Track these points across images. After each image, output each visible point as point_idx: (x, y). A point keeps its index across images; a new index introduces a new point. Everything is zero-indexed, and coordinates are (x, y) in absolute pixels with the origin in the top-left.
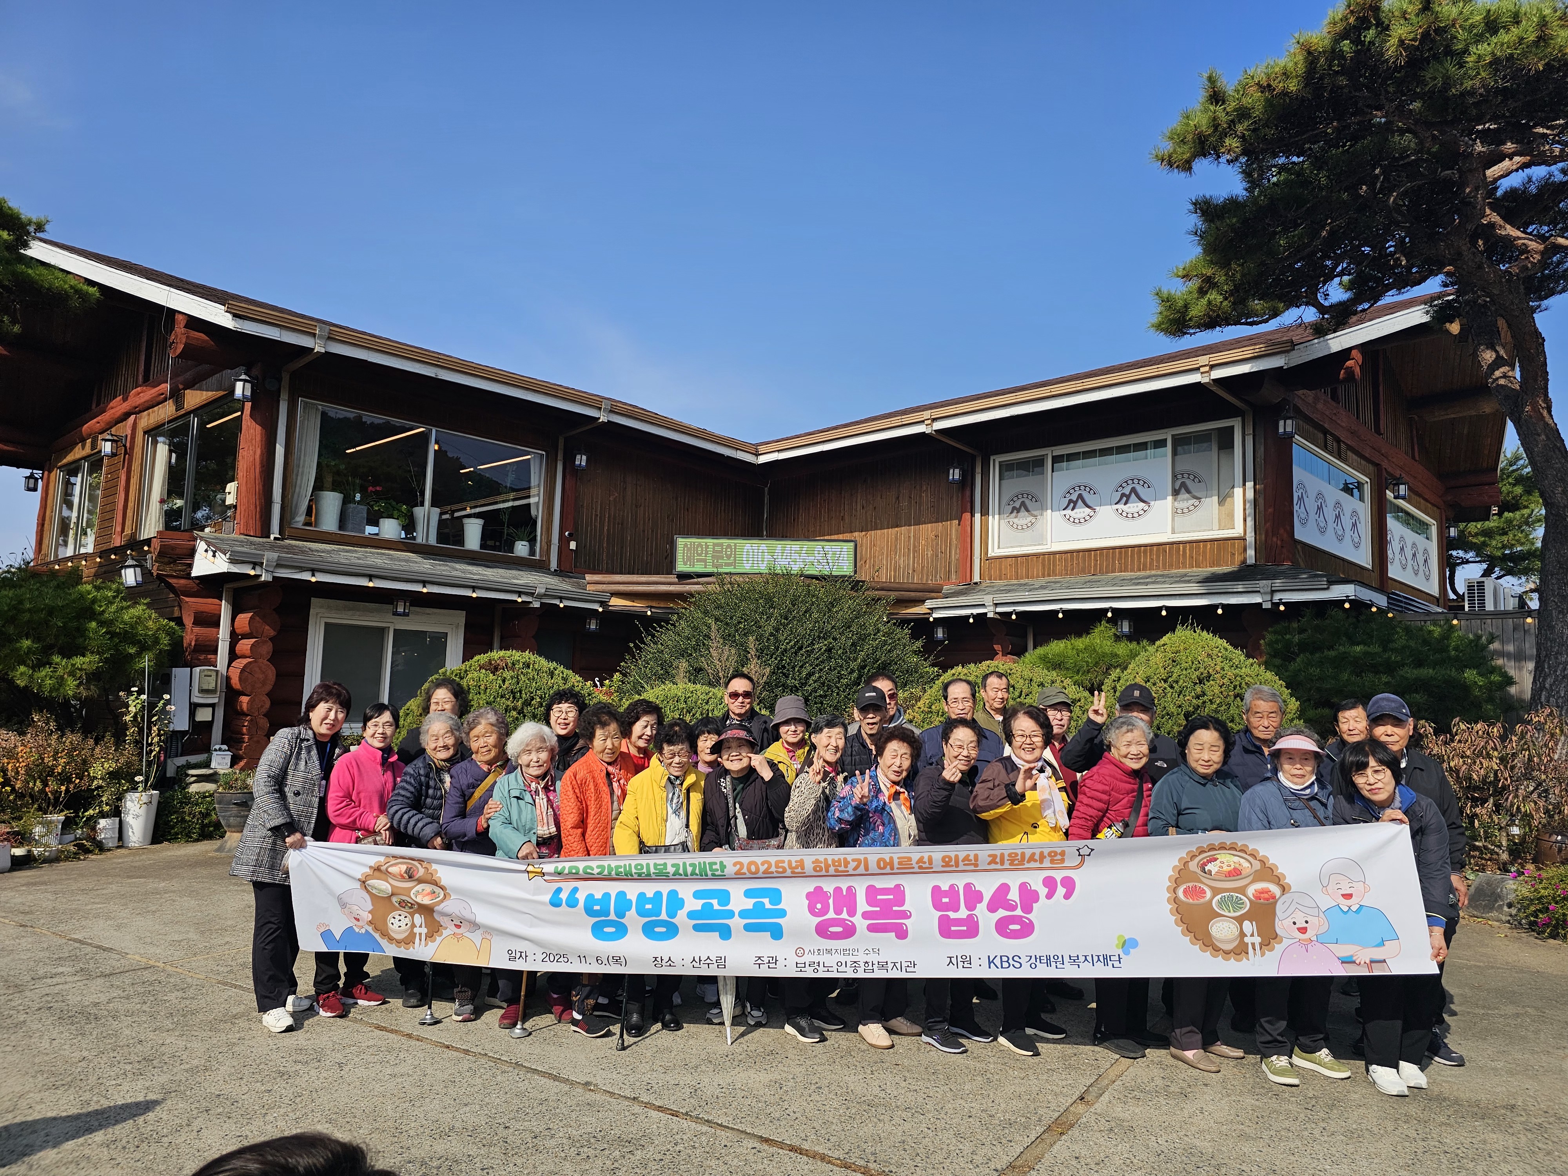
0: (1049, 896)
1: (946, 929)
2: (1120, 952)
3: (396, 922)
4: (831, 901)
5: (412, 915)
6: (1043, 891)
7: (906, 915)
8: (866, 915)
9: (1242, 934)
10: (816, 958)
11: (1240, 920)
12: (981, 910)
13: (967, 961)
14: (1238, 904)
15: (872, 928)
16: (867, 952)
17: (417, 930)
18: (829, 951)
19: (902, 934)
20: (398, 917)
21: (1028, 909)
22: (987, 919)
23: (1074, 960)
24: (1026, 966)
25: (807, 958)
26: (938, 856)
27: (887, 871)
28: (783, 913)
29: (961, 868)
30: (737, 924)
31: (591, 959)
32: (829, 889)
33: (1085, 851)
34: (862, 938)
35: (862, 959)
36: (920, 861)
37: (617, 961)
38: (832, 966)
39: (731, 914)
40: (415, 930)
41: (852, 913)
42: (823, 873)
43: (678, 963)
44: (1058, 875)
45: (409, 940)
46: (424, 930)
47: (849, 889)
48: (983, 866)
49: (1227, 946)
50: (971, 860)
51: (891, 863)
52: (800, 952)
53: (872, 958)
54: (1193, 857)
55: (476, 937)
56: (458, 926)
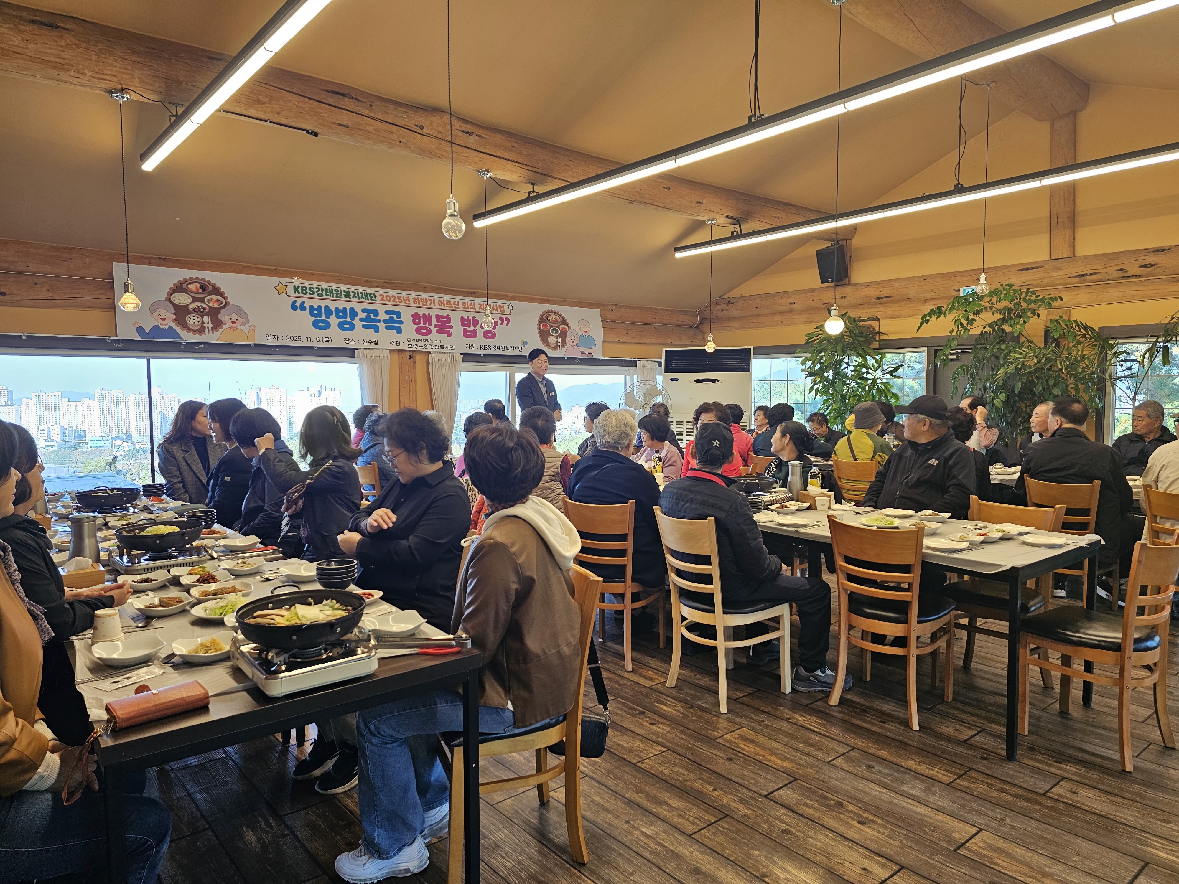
0: (501, 324)
1: (466, 334)
2: (523, 346)
3: (191, 320)
4: (421, 319)
5: (202, 317)
6: (500, 322)
7: (451, 327)
8: (436, 326)
9: (557, 342)
10: (416, 343)
11: (557, 337)
12: (478, 327)
13: (473, 347)
14: (557, 332)
15: (438, 332)
16: (436, 342)
18: (421, 340)
19: (449, 335)
20: (192, 318)
21: (494, 328)
22: (480, 330)
23: (508, 348)
24: (492, 349)
25: (413, 343)
26: (461, 302)
27: (442, 307)
28: (402, 323)
29: (470, 310)
30: (382, 325)
31: (314, 339)
32: (421, 314)
33: (510, 307)
34: (434, 336)
35: (434, 344)
36: (454, 303)
37: (327, 340)
38: (422, 346)
39: (379, 321)
40: (205, 325)
41: (430, 325)
42: (417, 305)
43: (357, 342)
44: (504, 317)
45: (201, 330)
46: (210, 325)
47: (429, 314)
48: (477, 310)
49: (553, 346)
50: (473, 306)
51: (443, 303)
52: (409, 340)
53: (438, 344)
54: (544, 314)
55: (246, 329)
56: (233, 323)
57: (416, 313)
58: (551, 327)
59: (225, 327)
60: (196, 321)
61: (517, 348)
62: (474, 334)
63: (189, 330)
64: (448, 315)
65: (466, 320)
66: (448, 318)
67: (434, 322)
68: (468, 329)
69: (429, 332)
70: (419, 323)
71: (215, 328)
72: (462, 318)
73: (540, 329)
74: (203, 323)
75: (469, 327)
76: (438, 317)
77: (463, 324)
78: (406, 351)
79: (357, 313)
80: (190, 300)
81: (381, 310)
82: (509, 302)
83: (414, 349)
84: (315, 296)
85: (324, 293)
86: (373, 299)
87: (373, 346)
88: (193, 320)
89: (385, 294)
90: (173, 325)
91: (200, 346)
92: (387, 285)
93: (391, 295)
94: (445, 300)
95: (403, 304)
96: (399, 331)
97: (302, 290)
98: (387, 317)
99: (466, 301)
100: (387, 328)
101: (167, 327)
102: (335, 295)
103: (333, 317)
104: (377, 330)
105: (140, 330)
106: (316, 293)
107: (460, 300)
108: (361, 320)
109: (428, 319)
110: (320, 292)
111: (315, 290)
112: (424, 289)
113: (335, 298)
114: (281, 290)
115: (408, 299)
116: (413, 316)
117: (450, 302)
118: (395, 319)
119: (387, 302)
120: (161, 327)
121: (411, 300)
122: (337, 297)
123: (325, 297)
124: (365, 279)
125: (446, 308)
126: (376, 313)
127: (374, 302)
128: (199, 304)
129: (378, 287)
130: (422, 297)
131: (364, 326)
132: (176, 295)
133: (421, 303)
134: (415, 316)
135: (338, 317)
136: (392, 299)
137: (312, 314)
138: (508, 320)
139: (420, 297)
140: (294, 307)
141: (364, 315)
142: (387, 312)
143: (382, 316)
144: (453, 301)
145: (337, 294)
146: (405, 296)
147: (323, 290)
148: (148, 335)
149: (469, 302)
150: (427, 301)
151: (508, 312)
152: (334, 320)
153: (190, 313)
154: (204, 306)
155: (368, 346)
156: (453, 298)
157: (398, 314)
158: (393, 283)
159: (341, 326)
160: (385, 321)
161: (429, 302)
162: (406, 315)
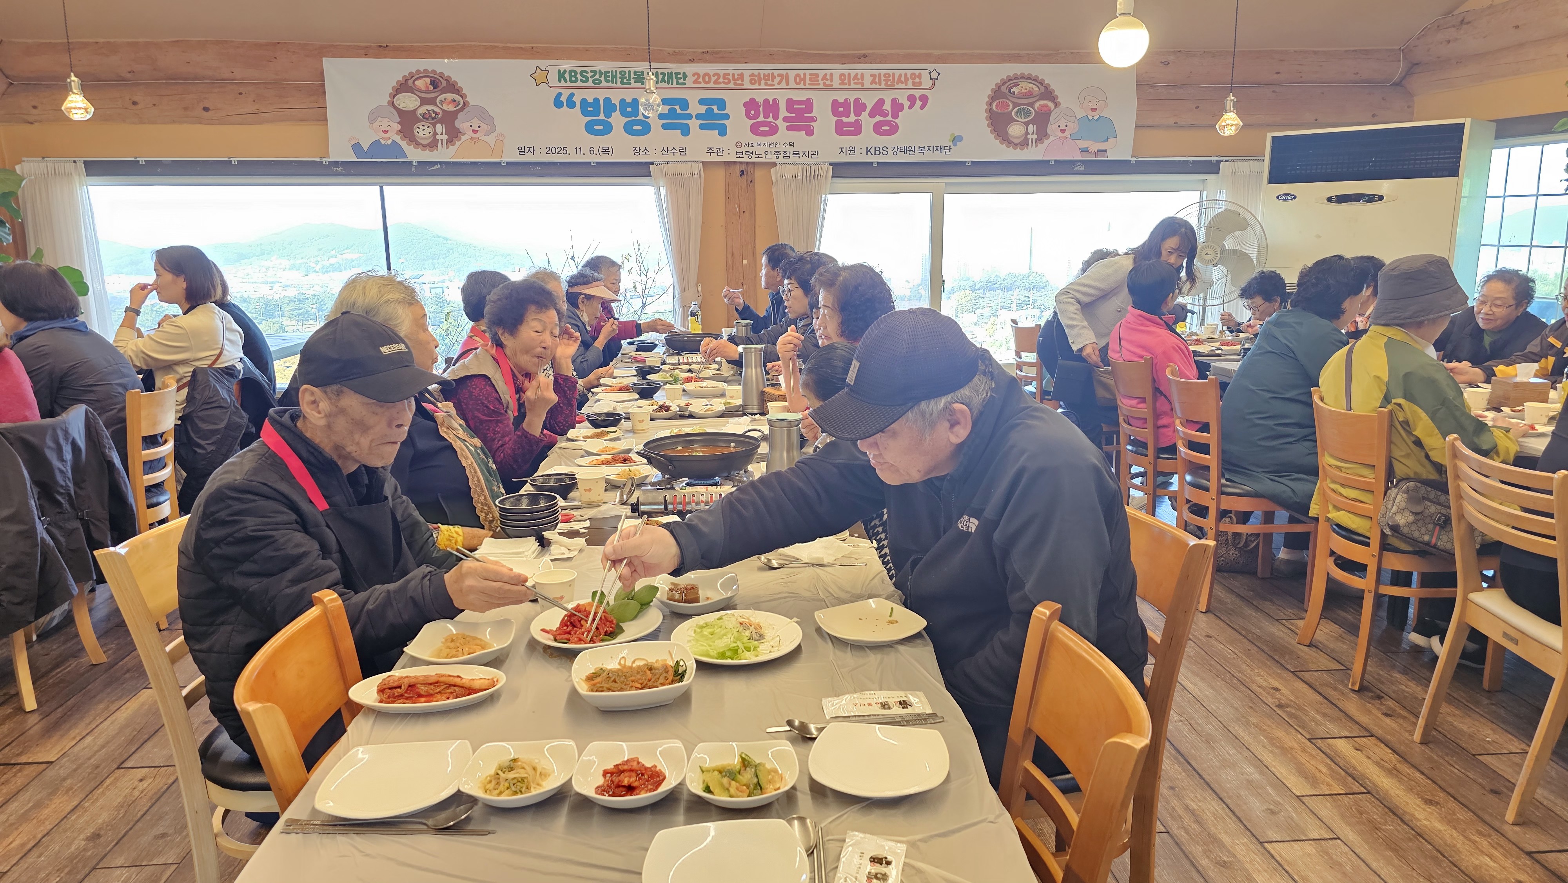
0: (910, 107)
1: (840, 129)
2: (951, 144)
3: (420, 131)
4: (761, 109)
5: (434, 125)
6: (907, 104)
7: (813, 119)
8: (785, 119)
9: (1027, 133)
10: (750, 149)
11: (1027, 124)
12: (865, 115)
13: (852, 149)
15: (789, 128)
16: (785, 145)
17: (439, 137)
18: (759, 145)
19: (810, 132)
20: (421, 127)
21: (895, 116)
22: (867, 122)
23: (921, 149)
24: (891, 153)
25: (744, 149)
26: (836, 74)
27: (802, 86)
28: (727, 117)
29: (853, 86)
30: (694, 124)
31: (586, 150)
32: (760, 100)
33: (935, 75)
34: (783, 135)
35: (782, 149)
36: (824, 78)
37: (605, 150)
38: (760, 154)
39: (690, 117)
40: (437, 137)
41: (776, 117)
42: (756, 86)
43: (652, 152)
44: (917, 94)
45: (433, 145)
46: (445, 137)
47: (774, 100)
48: (867, 85)
49: (1016, 141)
50: (859, 79)
51: (804, 80)
52: (738, 144)
53: (790, 149)
54: (1004, 83)
55: (491, 139)
56: (475, 131)
57: (752, 100)
58: (1017, 105)
59: (463, 138)
60: (427, 130)
61: (941, 149)
62: (857, 129)
63: (417, 144)
64: (809, 99)
65: (841, 105)
66: (809, 104)
67: (783, 112)
68: (845, 120)
69: (774, 130)
70: (757, 116)
71: (450, 141)
72: (835, 103)
73: (990, 110)
74: (435, 134)
75: (848, 116)
76: (790, 103)
77: (835, 113)
78: (735, 163)
80: (418, 103)
81: (693, 98)
82: (931, 66)
83: (746, 159)
84: (590, 83)
85: (603, 79)
86: (681, 81)
87: (678, 157)
88: (423, 131)
89: (702, 72)
90: (398, 139)
91: (436, 167)
92: (707, 56)
93: (711, 73)
94: (808, 72)
95: (731, 85)
96: (723, 132)
97: (571, 76)
98: (703, 109)
99: (846, 73)
100: (702, 127)
101: (389, 142)
102: (619, 80)
103: (616, 115)
104: (686, 131)
105: (356, 148)
106: (591, 80)
107: (836, 71)
108: (661, 117)
109: (772, 108)
110: (597, 77)
111: (590, 74)
112: (771, 58)
113: (619, 84)
114: (539, 79)
115: (741, 76)
116: (745, 104)
117: (817, 75)
118: (716, 111)
119: (703, 85)
121: (747, 79)
122: (622, 83)
123: (604, 84)
124: (671, 50)
125: (808, 87)
126: (684, 104)
127: (683, 87)
128: (430, 107)
129: (692, 61)
130: (766, 72)
131: (665, 127)
132: (400, 96)
133: (763, 82)
134: (751, 106)
135: (624, 114)
136: (713, 79)
137: (585, 113)
138: (924, 100)
139: (762, 72)
140: (558, 103)
141: (665, 109)
142: (702, 102)
143: (695, 108)
144: (821, 74)
145: (622, 78)
146: (736, 72)
147: (601, 73)
148: (366, 154)
149: (853, 73)
150: (774, 77)
151: (926, 83)
152: (617, 120)
153: (419, 121)
154: (437, 110)
155: (671, 157)
156: (821, 69)
157: (721, 103)
158: (717, 53)
159: (628, 129)
160: (699, 116)
161: (778, 79)
162: (735, 102)
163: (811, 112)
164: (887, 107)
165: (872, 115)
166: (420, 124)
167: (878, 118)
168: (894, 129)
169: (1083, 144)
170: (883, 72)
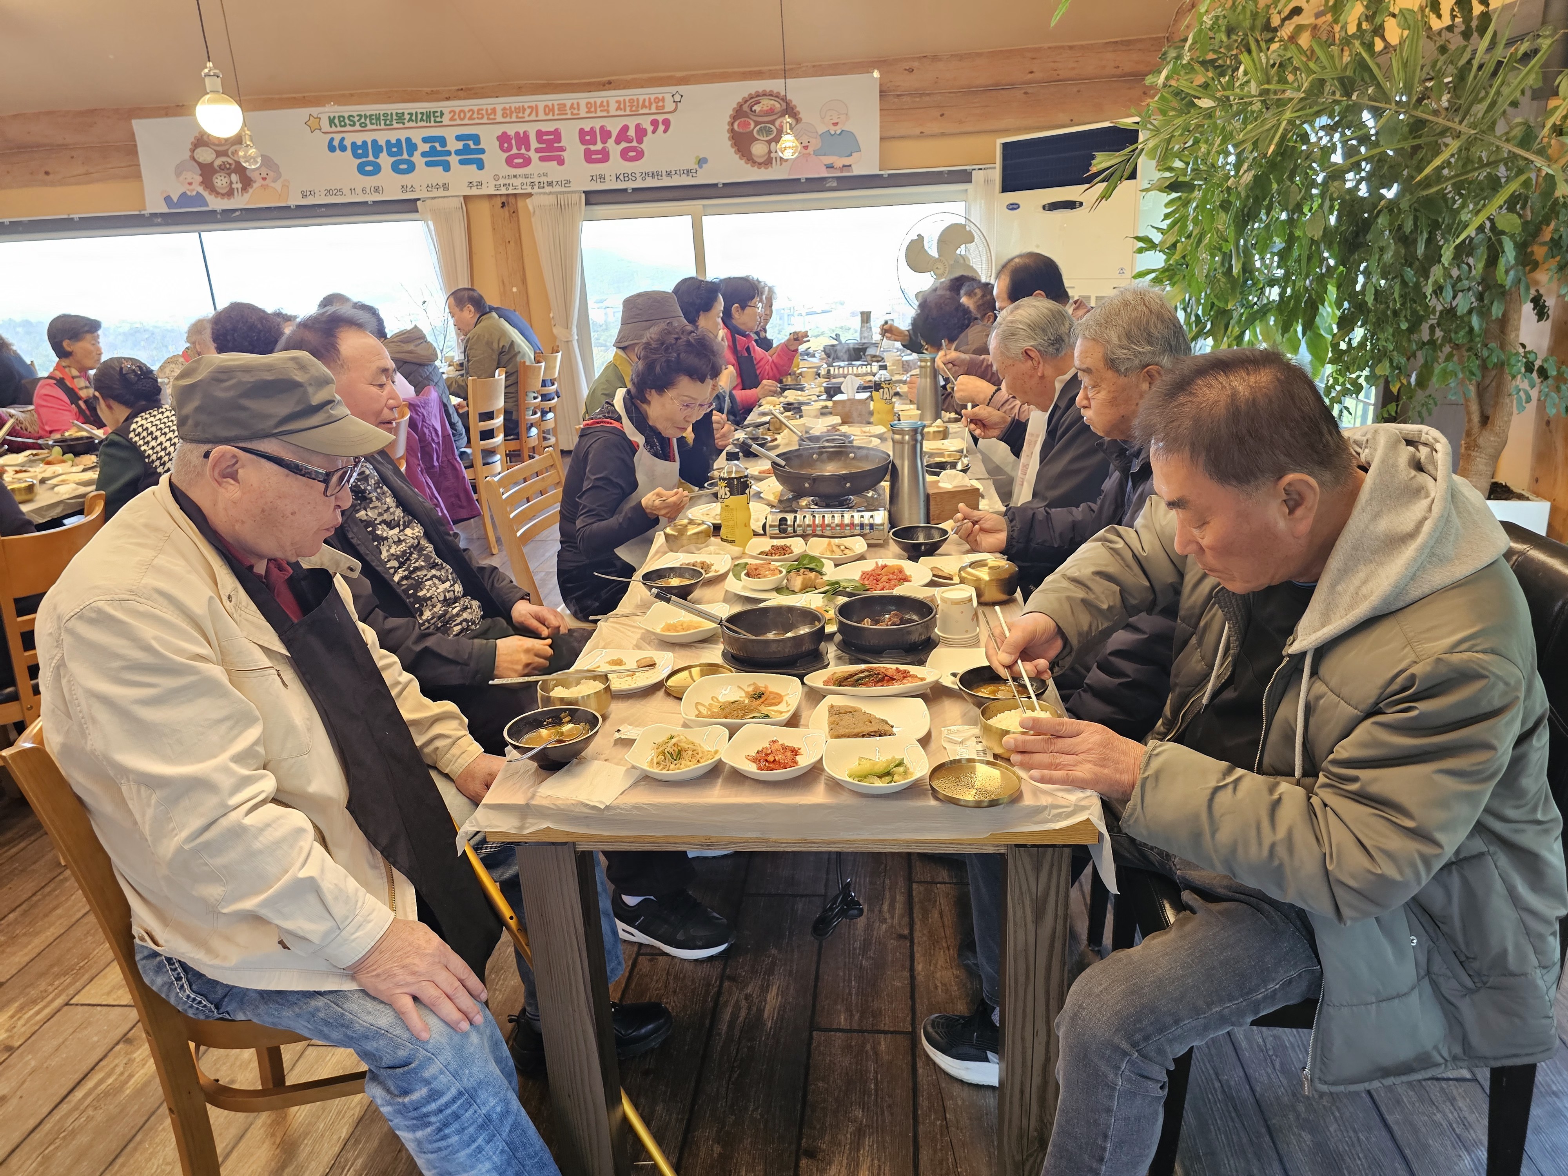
0: (654, 132)
1: (589, 157)
2: (697, 166)
3: (218, 181)
4: (513, 142)
5: (229, 175)
6: (650, 129)
7: (562, 149)
8: (537, 150)
10: (507, 182)
11: (771, 142)
12: (611, 142)
13: (602, 178)
14: (769, 131)
15: (542, 159)
16: (539, 176)
17: (234, 186)
18: (515, 176)
19: (561, 162)
20: (219, 178)
21: (640, 141)
22: (614, 149)
23: (669, 174)
24: (639, 179)
25: (502, 182)
26: (583, 103)
27: (550, 117)
28: (482, 151)
29: (599, 114)
30: (454, 160)
31: (359, 190)
32: (511, 133)
33: (677, 98)
34: (537, 167)
35: (536, 180)
36: (572, 107)
37: (377, 190)
38: (517, 186)
39: (449, 153)
41: (528, 149)
42: (508, 119)
43: (418, 189)
44: (660, 118)
45: (230, 193)
46: (240, 186)
47: (525, 132)
48: (612, 113)
49: (760, 160)
50: (605, 107)
51: (553, 110)
52: (496, 177)
53: (544, 179)
54: (746, 102)
55: (278, 186)
56: (264, 179)
57: (504, 133)
58: (757, 123)
59: (255, 185)
60: (224, 181)
61: (688, 172)
62: (605, 156)
63: (217, 194)
64: (556, 130)
65: (588, 133)
66: (557, 134)
67: (534, 144)
68: (592, 148)
69: (527, 162)
70: (510, 149)
72: (582, 131)
73: (732, 130)
74: (231, 183)
75: (595, 143)
76: (540, 134)
77: (583, 141)
78: (496, 195)
79: (415, 145)
80: (214, 156)
81: (450, 134)
82: (673, 89)
83: (503, 191)
84: (357, 127)
85: (368, 122)
86: (438, 119)
87: (441, 193)
88: (220, 181)
89: (457, 110)
90: (201, 189)
91: (237, 213)
92: (461, 93)
93: (466, 109)
94: (556, 103)
95: (485, 120)
96: (481, 165)
97: (340, 122)
98: (460, 145)
99: (592, 101)
100: (462, 162)
101: (194, 193)
102: (382, 122)
103: (384, 155)
104: (447, 167)
105: (168, 199)
106: (358, 124)
107: (582, 99)
108: (424, 154)
109: (523, 140)
110: (363, 120)
111: (357, 118)
112: (520, 91)
113: (383, 126)
114: (313, 125)
115: (494, 111)
116: (499, 138)
117: (565, 105)
118: (473, 146)
119: (458, 122)
120: (189, 193)
121: (499, 113)
122: (385, 124)
123: (369, 127)
124: (429, 90)
125: (556, 117)
126: (442, 141)
127: (439, 124)
128: (224, 159)
129: (448, 99)
130: (517, 105)
131: (428, 164)
132: (198, 150)
133: (514, 115)
134: (503, 139)
135: (390, 154)
136: (468, 115)
137: (356, 155)
138: (667, 123)
139: (513, 106)
140: (332, 148)
141: (426, 147)
142: (459, 138)
143: (453, 145)
144: (568, 104)
145: (385, 120)
146: (490, 107)
147: (366, 117)
148: (176, 206)
149: (599, 101)
150: (524, 110)
151: (669, 106)
152: (385, 160)
153: (216, 172)
154: (230, 161)
155: (435, 193)
156: (568, 99)
157: (476, 139)
158: (470, 89)
159: (395, 168)
160: (458, 152)
161: (528, 111)
162: (489, 137)
163: (560, 142)
164: (632, 133)
165: (618, 142)
166: (217, 175)
167: (624, 145)
168: (640, 155)
169: (828, 160)
170: (627, 98)
